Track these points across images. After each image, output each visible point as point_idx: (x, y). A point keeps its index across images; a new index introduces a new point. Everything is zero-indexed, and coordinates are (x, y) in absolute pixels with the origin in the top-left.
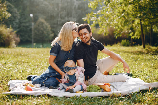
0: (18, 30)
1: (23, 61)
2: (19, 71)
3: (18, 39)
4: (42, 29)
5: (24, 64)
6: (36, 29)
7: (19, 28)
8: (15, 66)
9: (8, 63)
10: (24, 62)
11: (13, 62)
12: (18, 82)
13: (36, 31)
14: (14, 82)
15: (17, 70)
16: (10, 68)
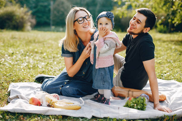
0: (34, 10)
1: (36, 50)
2: (28, 66)
3: (34, 21)
4: (62, 10)
5: (37, 55)
6: (55, 9)
7: (35, 7)
8: (24, 58)
9: (16, 53)
10: (37, 52)
11: (23, 52)
12: (22, 85)
13: (56, 12)
14: (18, 86)
15: (25, 65)
16: (17, 61)
